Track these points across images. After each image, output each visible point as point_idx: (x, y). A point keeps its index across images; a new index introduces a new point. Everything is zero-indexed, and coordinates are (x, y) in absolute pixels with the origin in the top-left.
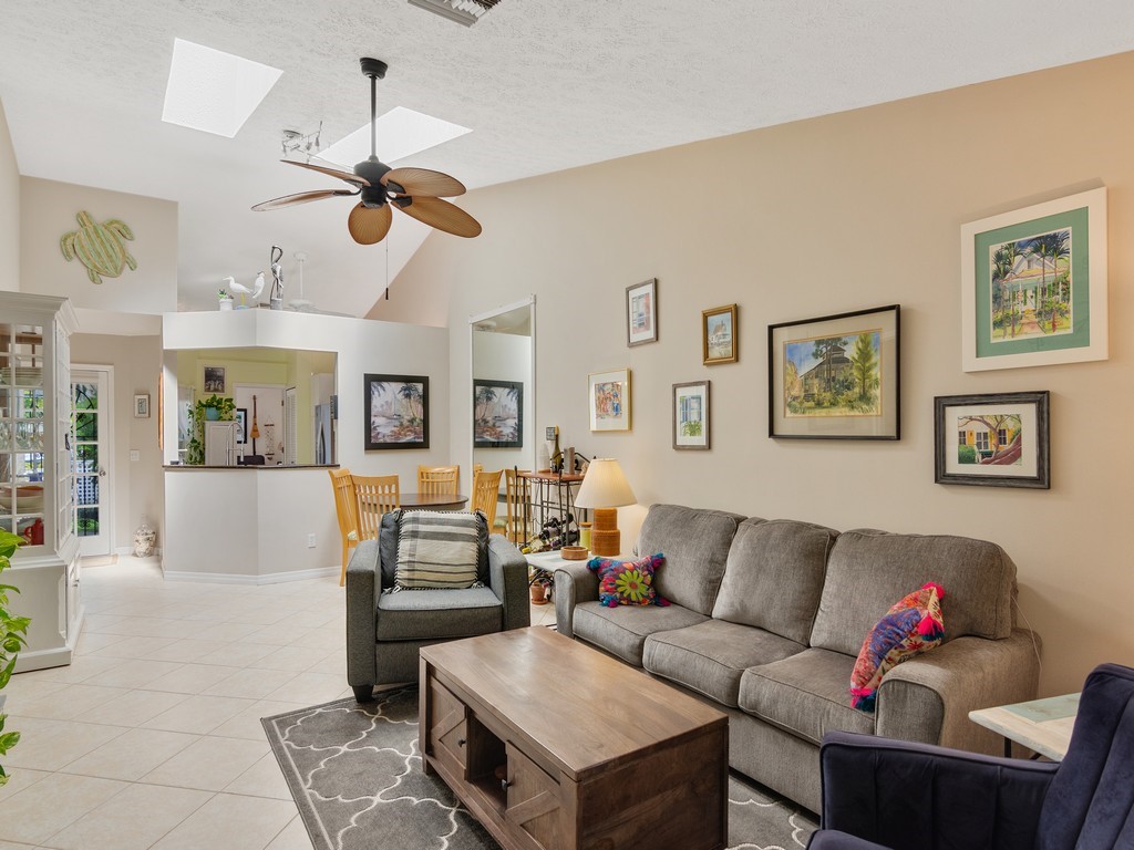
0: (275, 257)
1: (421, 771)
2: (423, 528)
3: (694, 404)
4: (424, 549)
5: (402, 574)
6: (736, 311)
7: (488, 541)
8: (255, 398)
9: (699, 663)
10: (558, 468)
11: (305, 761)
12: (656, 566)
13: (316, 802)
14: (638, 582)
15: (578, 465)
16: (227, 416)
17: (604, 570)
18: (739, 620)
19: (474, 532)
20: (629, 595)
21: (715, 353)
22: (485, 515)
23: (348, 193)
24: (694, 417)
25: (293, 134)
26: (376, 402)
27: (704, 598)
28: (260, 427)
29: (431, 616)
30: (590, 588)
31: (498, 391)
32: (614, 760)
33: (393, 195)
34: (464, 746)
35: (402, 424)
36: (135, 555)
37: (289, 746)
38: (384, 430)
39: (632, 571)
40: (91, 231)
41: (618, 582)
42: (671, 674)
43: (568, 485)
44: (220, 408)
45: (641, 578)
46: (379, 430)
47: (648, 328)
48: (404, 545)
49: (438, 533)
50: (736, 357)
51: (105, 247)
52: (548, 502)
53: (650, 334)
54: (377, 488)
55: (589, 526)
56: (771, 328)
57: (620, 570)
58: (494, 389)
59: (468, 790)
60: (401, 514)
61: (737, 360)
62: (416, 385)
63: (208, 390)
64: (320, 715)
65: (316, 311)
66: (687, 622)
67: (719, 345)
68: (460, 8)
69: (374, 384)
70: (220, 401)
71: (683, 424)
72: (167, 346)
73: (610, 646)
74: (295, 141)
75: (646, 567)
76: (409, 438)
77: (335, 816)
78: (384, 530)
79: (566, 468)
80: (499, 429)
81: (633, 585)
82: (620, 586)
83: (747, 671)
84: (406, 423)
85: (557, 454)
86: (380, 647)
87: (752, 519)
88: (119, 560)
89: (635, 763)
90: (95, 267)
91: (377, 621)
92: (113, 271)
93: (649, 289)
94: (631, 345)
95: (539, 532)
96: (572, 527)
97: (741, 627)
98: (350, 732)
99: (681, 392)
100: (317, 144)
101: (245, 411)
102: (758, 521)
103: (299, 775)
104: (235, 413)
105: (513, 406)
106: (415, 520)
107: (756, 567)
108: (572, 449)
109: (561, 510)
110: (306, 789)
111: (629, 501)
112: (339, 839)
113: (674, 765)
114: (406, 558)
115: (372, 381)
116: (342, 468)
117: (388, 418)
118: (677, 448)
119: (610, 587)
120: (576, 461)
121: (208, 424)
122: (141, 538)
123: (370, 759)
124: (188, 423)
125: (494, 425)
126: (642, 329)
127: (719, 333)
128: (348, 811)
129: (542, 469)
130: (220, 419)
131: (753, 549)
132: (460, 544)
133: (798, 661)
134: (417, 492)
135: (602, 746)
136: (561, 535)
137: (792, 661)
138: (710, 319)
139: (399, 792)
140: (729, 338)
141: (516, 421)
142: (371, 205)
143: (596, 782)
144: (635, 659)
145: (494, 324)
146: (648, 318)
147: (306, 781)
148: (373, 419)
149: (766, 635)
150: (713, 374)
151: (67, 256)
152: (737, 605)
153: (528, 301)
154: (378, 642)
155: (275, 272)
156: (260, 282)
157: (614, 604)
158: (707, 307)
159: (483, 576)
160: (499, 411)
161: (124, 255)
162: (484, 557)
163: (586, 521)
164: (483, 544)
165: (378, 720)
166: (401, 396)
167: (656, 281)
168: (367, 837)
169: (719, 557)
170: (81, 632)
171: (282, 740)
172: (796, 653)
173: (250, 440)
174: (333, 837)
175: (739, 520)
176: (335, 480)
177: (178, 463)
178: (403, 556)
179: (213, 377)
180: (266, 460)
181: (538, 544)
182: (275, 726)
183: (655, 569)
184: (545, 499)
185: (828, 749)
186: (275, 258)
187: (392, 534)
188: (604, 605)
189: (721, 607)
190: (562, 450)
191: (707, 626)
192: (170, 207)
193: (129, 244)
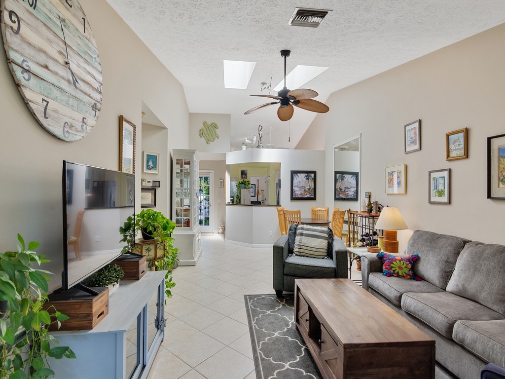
1: (294, 328)
2: (305, 232)
3: (441, 181)
4: (305, 241)
5: (296, 250)
6: (467, 132)
7: (333, 240)
8: (258, 180)
9: (430, 312)
10: (370, 210)
11: (255, 313)
12: (414, 261)
13: (255, 328)
14: (403, 266)
15: (379, 209)
16: (248, 187)
17: (385, 259)
18: (461, 294)
19: (326, 235)
20: (398, 272)
21: (453, 154)
22: (332, 229)
23: (276, 103)
24: (441, 188)
25: (264, 84)
26: (295, 181)
27: (441, 280)
28: (260, 191)
29: (305, 267)
30: (377, 266)
31: (346, 176)
32: (364, 344)
33: (292, 101)
34: (308, 322)
35: (305, 190)
36: (219, 233)
37: (251, 307)
38: (298, 192)
39: (400, 261)
40: (207, 127)
41: (392, 265)
42: (415, 314)
43: (373, 218)
44: (246, 184)
45: (405, 265)
46: (296, 192)
47: (415, 144)
48: (298, 238)
49: (311, 235)
50: (467, 155)
51: (210, 132)
52: (365, 226)
53: (417, 147)
54: (292, 215)
55: (383, 238)
56: (489, 139)
57: (393, 260)
58: (345, 175)
59: (309, 340)
60: (297, 225)
61: (467, 157)
62: (311, 175)
63: (242, 178)
64: (263, 298)
65: (275, 148)
66: (430, 290)
67: (456, 150)
68: (312, 21)
69: (295, 174)
70: (245, 182)
71: (435, 191)
72: (227, 163)
73: (385, 294)
74: (265, 86)
75: (409, 260)
76: (308, 196)
77: (261, 336)
78: (291, 231)
79: (373, 211)
80: (347, 193)
81: (400, 268)
82: (393, 267)
83: (459, 322)
84: (307, 190)
85: (370, 204)
86: (285, 277)
87: (475, 242)
88: (214, 234)
89: (376, 348)
90: (208, 139)
91: (284, 266)
92: (212, 140)
93: (417, 125)
94: (407, 153)
95: (360, 238)
96: (375, 237)
97: (462, 298)
98: (272, 307)
99: (433, 175)
100: (270, 86)
101: (255, 185)
102: (478, 244)
103: (252, 318)
104: (250, 186)
105: (354, 182)
106: (302, 229)
107: (474, 267)
108: (376, 202)
109: (369, 229)
110: (253, 323)
111: (404, 227)
112: (260, 344)
113: (399, 356)
114: (298, 243)
115: (294, 173)
116: (282, 207)
117: (300, 188)
118: (430, 202)
119: (388, 267)
120: (379, 208)
121: (242, 189)
122: (220, 228)
123: (277, 318)
124: (235, 189)
125: (345, 191)
126: (412, 144)
127: (456, 144)
128: (265, 335)
129: (362, 210)
130: (245, 188)
131: (472, 258)
132: (320, 240)
133: (496, 324)
134: (311, 217)
135: (360, 336)
136: (370, 241)
137: (492, 323)
138: (450, 137)
139: (284, 334)
140: (462, 146)
141: (355, 189)
142: (284, 106)
143: (354, 351)
144: (396, 303)
145: (347, 147)
146: (415, 140)
147: (254, 320)
148: (294, 188)
149: (479, 306)
150: (453, 165)
151: (201, 137)
152: (460, 287)
153: (358, 136)
154: (284, 274)
155: (260, 135)
156: (255, 139)
157: (389, 275)
158: (449, 131)
159: (329, 253)
160: (347, 185)
161: (215, 134)
162: (330, 246)
163: (383, 235)
164: (330, 241)
165: (283, 305)
166: (305, 179)
167: (420, 121)
168: (270, 347)
169: (452, 260)
170: (200, 256)
171: (249, 304)
172: (497, 319)
173: (256, 195)
174: (258, 343)
175: (465, 242)
176: (279, 211)
177: (230, 203)
178: (297, 243)
179: (244, 173)
180: (262, 203)
181: (360, 243)
182: (248, 298)
183: (414, 262)
184: (364, 224)
185: (486, 373)
187: (293, 233)
188: (384, 275)
189: (451, 286)
190: (372, 203)
191: (441, 294)
192: (228, 116)
193: (217, 130)
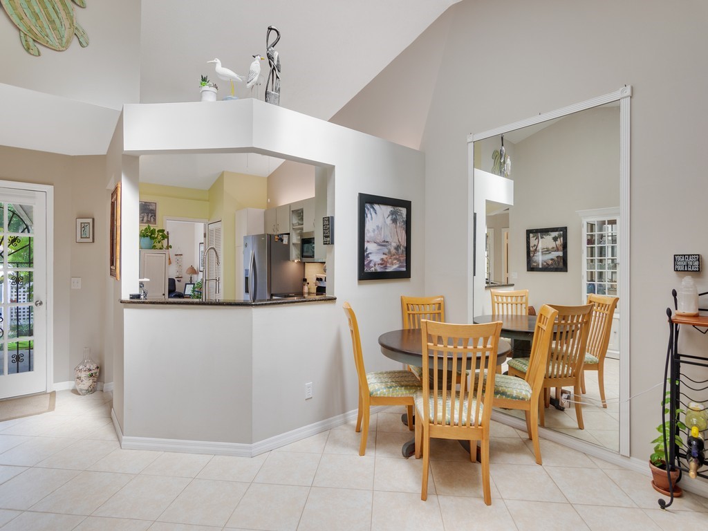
0: (272, 40)
16: (159, 245)
26: (370, 226)
28: (172, 256)
35: (390, 251)
36: (76, 392)
44: (154, 238)
51: (45, 8)
62: (401, 210)
63: (143, 221)
69: (368, 205)
70: (153, 232)
84: (393, 251)
90: (30, 30)
92: (54, 41)
115: (367, 201)
116: (340, 301)
122: (83, 375)
130: (154, 247)
148: (366, 245)
155: (270, 59)
156: (257, 66)
161: (72, 24)
166: (389, 221)
177: (138, 297)
179: (146, 210)
186: (270, 43)
193: (78, 13)
